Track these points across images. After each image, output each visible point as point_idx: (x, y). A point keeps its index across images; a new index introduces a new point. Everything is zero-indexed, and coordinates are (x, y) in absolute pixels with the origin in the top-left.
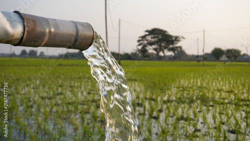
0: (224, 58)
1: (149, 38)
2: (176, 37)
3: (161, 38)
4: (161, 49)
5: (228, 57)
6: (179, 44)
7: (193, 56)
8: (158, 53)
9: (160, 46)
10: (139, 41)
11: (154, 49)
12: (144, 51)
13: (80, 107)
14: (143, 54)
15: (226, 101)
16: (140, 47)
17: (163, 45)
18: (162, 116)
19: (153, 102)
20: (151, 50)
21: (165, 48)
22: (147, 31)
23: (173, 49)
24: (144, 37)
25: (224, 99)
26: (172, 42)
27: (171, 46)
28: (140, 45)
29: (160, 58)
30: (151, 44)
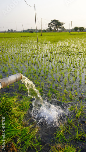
0: (78, 31)
1: (52, 23)
2: (62, 23)
3: (57, 24)
4: (56, 28)
5: (79, 30)
6: (63, 26)
7: (68, 30)
8: (55, 29)
9: (56, 27)
10: (48, 25)
11: (54, 28)
12: (50, 29)
13: (28, 58)
14: (50, 30)
15: (75, 53)
16: (49, 27)
17: (57, 26)
18: (53, 60)
19: (51, 54)
20: (53, 28)
21: (58, 27)
22: (51, 21)
23: (60, 28)
24: (50, 23)
25: (74, 52)
26: (60, 25)
27: (60, 27)
28: (49, 26)
29: (56, 31)
30: (53, 26)
